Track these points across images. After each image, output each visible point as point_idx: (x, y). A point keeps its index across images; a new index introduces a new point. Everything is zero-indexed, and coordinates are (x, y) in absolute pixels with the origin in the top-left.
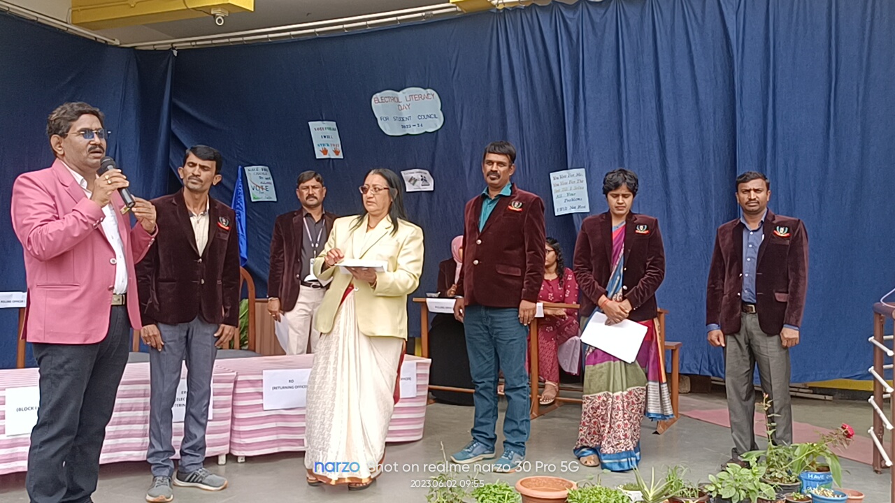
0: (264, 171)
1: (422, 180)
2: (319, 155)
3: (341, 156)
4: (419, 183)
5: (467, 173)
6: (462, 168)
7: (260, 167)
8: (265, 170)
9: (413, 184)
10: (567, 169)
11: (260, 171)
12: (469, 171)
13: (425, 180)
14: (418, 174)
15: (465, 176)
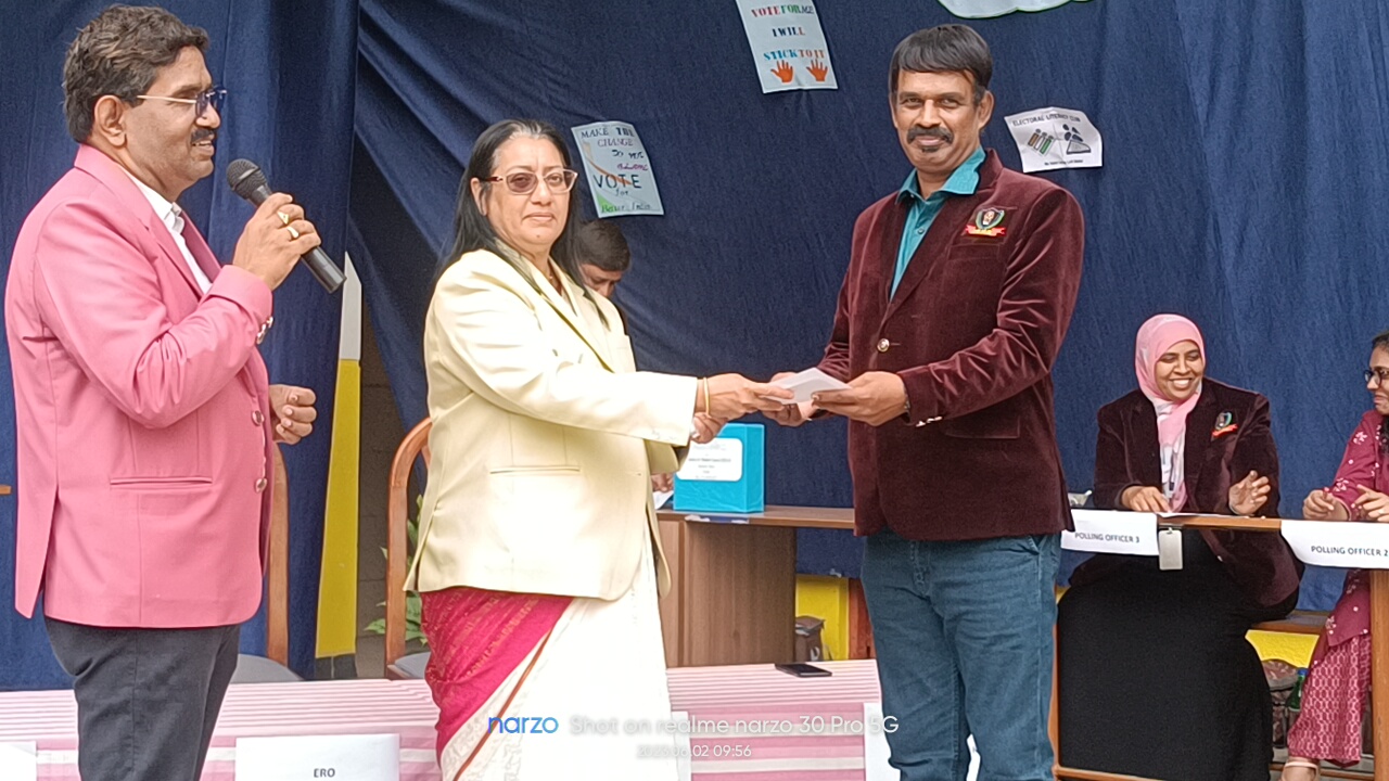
0: (623, 136)
1: (1067, 136)
2: (770, 83)
3: (830, 82)
4: (1060, 147)
5: (1201, 111)
6: (1187, 95)
7: (613, 125)
8: (626, 132)
9: (1042, 152)
11: (614, 134)
12: (1205, 104)
13: (1075, 137)
14: (1053, 120)
15: (1196, 120)
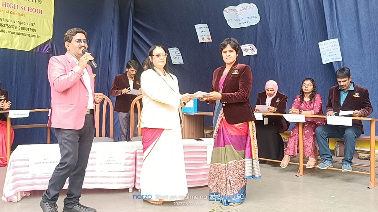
2: (201, 41)
3: (211, 41)
4: (250, 51)
5: (274, 45)
6: (271, 42)
7: (175, 48)
8: (177, 49)
9: (247, 52)
10: (328, 39)
11: (175, 50)
12: (274, 43)
13: (252, 49)
14: (249, 46)
15: (273, 46)
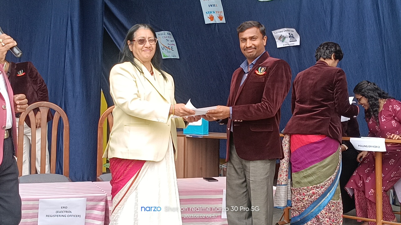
4: (288, 40)
5: (328, 29)
7: (166, 32)
11: (167, 35)
14: (286, 32)
